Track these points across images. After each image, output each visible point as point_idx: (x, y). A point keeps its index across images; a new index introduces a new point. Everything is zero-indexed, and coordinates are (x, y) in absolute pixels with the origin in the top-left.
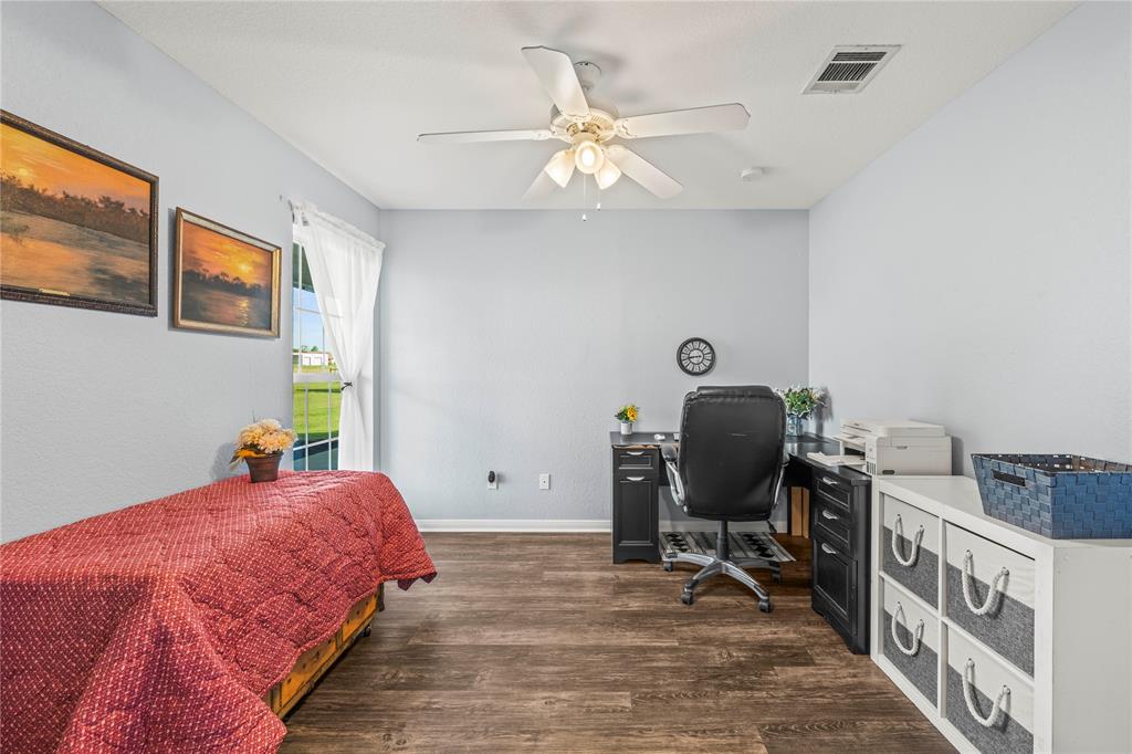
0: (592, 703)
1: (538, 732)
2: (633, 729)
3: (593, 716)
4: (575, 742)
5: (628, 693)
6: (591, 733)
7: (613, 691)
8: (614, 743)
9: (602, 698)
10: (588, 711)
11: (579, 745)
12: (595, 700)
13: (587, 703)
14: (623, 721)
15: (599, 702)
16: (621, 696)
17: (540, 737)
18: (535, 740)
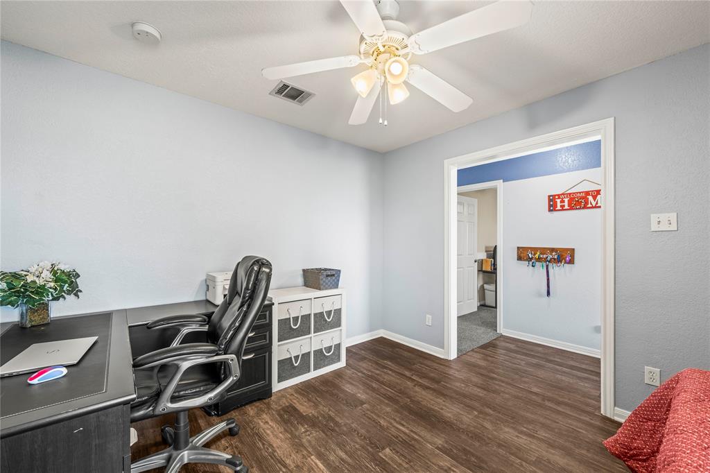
0: (404, 464)
1: (446, 471)
2: (399, 441)
3: (410, 458)
4: (430, 454)
5: (380, 454)
6: (420, 453)
7: (385, 461)
8: (413, 442)
9: (396, 462)
10: (410, 462)
11: (429, 452)
12: (400, 464)
13: (406, 466)
14: (399, 446)
15: (401, 461)
16: (385, 456)
17: (446, 468)
18: (450, 468)
